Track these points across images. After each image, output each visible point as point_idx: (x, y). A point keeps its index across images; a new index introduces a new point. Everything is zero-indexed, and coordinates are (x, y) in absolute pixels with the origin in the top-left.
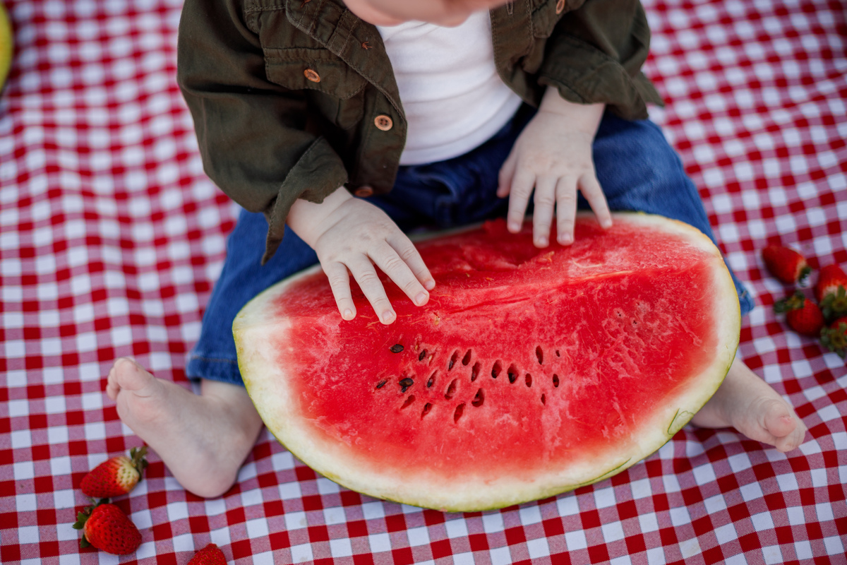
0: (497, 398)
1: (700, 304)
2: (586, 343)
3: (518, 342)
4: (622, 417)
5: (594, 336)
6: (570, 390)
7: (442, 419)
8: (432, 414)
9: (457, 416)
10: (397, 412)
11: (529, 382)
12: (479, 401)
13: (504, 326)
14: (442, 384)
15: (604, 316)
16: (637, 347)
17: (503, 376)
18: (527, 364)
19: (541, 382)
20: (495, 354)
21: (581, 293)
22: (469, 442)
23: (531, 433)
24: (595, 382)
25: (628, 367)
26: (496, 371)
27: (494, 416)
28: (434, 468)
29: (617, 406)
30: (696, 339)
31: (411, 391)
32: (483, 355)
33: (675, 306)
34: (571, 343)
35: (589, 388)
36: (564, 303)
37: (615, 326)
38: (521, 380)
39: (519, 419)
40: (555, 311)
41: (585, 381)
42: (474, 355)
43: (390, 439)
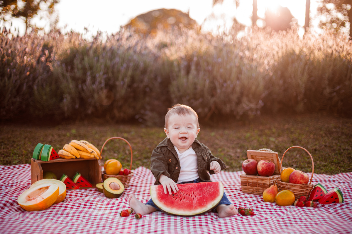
0: (186, 198)
1: (217, 187)
2: (200, 191)
3: (190, 190)
4: (205, 202)
5: (201, 190)
6: (198, 197)
7: (178, 200)
8: (177, 200)
9: (180, 201)
10: (172, 199)
11: (191, 196)
12: (184, 199)
13: (188, 188)
14: (179, 196)
15: (203, 188)
16: (208, 192)
17: (188, 195)
18: (191, 193)
19: (193, 196)
20: (187, 192)
21: (200, 185)
22: (182, 205)
23: (191, 204)
24: (201, 197)
25: (206, 195)
26: (187, 194)
27: (186, 201)
28: (176, 207)
29: (205, 200)
30: (217, 192)
31: (174, 196)
32: (185, 192)
33: (214, 187)
34: (198, 191)
35: (200, 197)
36: (197, 186)
37: (205, 189)
38: (190, 196)
39: (190, 201)
40: (196, 187)
41: (200, 196)
42: (184, 192)
43: (170, 203)
